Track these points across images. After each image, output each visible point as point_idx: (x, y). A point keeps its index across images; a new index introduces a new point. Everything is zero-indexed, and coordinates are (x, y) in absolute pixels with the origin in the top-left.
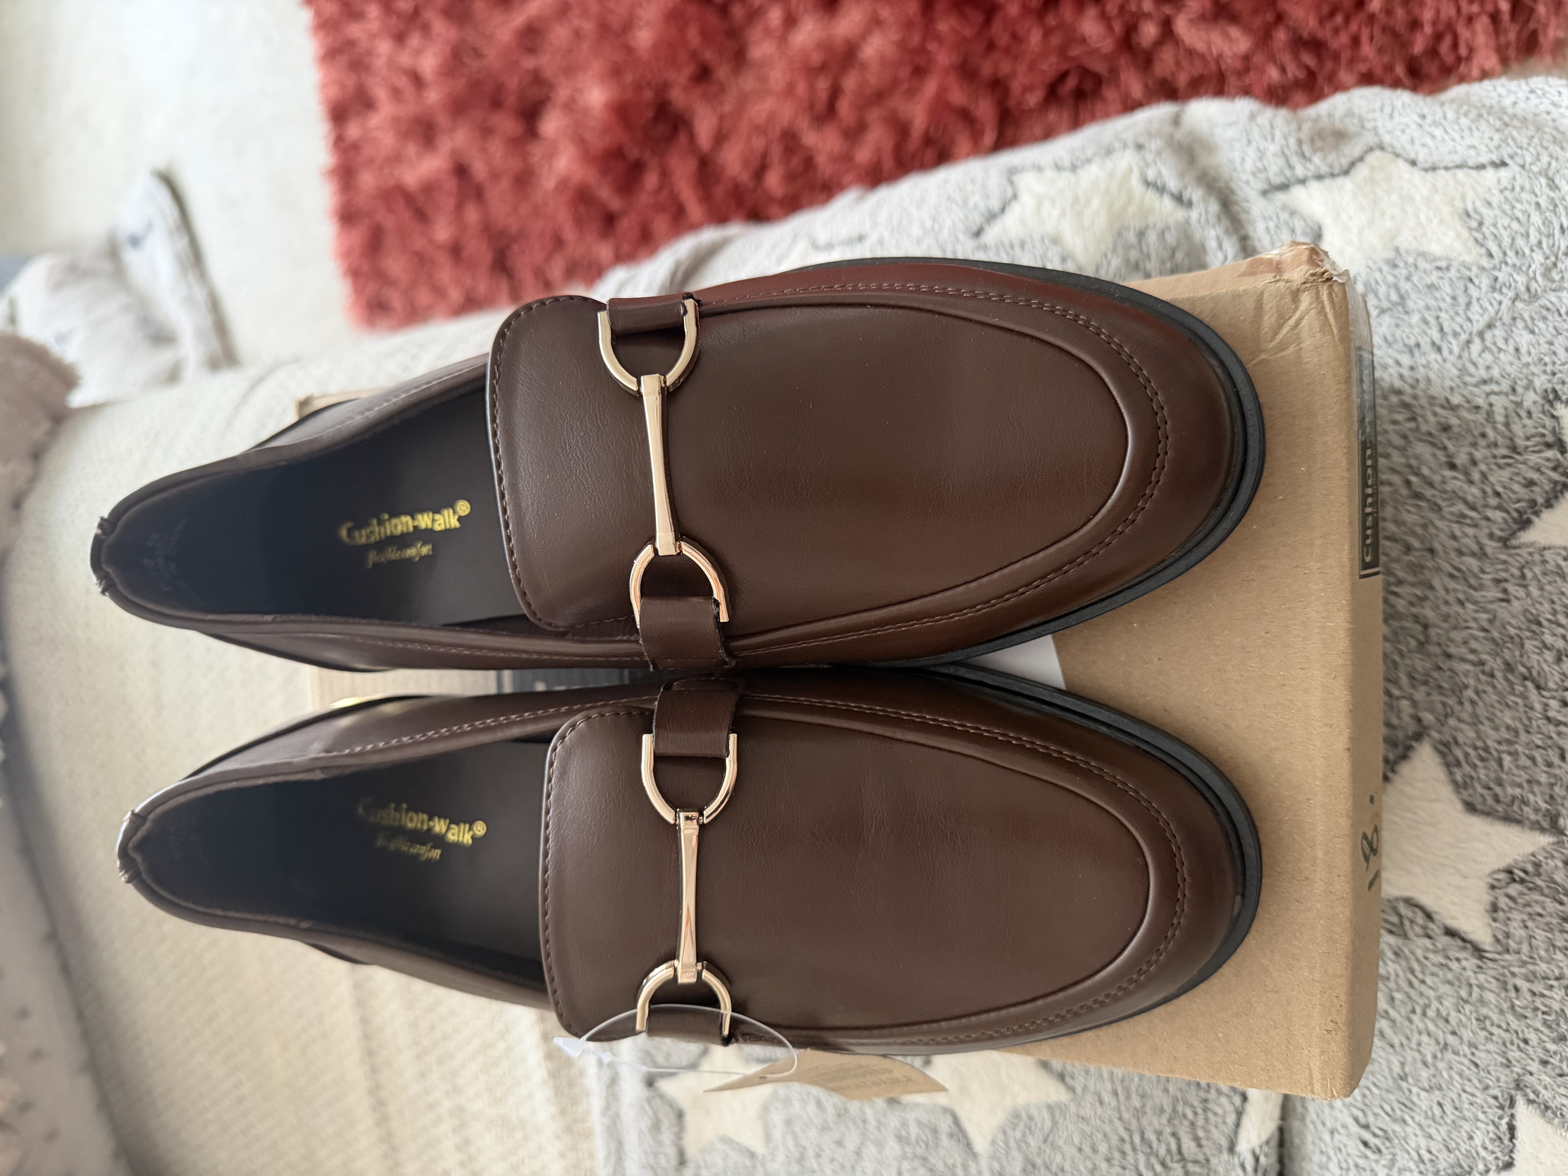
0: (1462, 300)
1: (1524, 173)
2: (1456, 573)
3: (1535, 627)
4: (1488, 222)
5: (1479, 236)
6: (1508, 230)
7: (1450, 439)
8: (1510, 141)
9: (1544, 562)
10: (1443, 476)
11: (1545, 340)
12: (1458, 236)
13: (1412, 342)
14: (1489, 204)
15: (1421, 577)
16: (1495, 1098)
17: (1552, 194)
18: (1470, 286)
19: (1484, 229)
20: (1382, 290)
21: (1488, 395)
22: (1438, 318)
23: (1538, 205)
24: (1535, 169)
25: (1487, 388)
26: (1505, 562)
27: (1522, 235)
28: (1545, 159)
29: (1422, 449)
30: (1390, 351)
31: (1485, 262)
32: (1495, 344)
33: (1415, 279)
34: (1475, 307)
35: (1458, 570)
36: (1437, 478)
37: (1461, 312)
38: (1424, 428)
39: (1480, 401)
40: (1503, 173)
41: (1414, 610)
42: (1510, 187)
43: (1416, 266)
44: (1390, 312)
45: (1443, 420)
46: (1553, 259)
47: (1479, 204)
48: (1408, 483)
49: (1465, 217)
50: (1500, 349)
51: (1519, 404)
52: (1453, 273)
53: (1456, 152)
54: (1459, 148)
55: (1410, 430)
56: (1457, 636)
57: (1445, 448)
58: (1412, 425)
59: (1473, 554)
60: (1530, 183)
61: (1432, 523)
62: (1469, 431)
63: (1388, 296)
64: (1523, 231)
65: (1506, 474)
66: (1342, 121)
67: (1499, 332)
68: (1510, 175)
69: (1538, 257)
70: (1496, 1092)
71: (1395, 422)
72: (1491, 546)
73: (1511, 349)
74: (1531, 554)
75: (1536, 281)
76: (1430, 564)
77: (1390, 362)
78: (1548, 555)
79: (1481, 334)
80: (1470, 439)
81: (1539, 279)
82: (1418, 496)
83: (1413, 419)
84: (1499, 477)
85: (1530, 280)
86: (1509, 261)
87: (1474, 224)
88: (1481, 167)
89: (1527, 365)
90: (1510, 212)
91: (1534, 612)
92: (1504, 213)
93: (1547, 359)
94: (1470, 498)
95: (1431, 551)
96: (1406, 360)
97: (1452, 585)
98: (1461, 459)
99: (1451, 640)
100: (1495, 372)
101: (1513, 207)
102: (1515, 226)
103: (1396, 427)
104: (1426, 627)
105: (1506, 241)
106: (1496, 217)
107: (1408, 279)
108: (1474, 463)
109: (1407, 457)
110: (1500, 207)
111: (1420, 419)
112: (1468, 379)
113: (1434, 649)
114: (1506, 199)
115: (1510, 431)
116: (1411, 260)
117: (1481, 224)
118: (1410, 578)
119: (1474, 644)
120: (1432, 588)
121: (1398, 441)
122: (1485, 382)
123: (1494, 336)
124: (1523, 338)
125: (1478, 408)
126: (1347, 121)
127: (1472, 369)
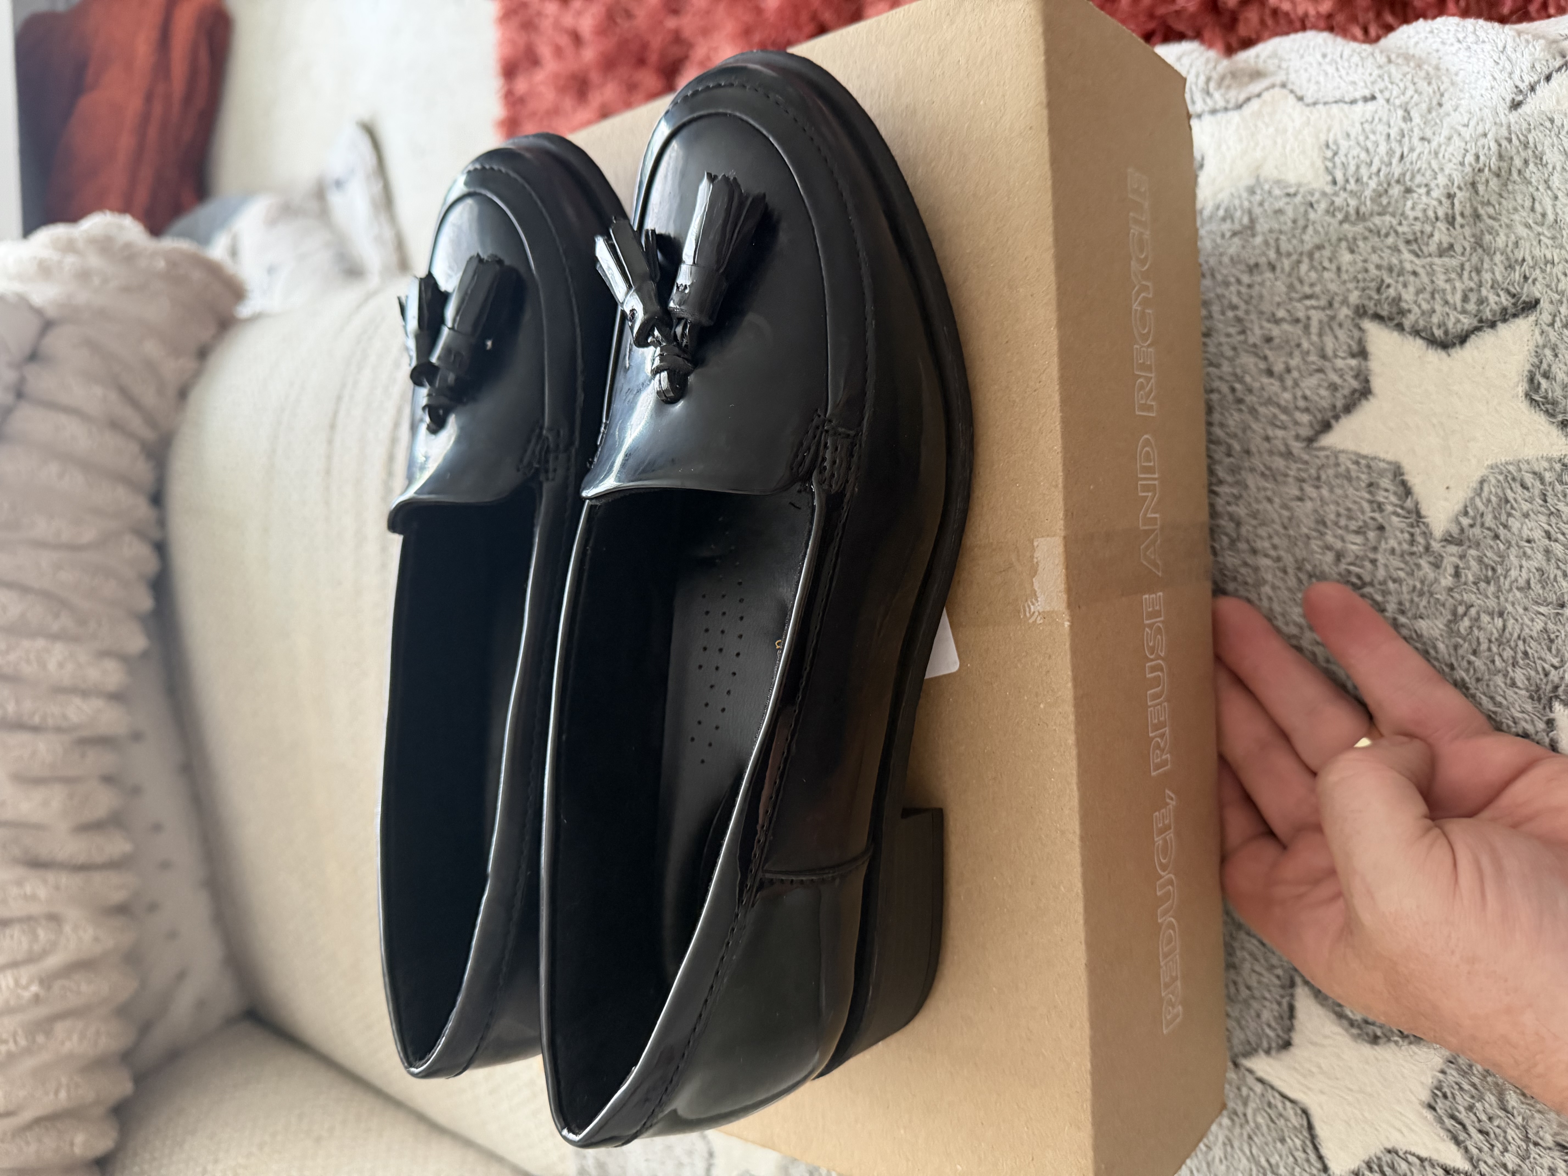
0: (1301, 223)
1: (1387, 106)
2: (1267, 472)
3: (1321, 528)
4: (1342, 152)
5: (1330, 165)
6: (1356, 159)
7: (1271, 349)
8: (1386, 77)
9: (1337, 465)
10: (1262, 384)
11: (1361, 258)
12: (1313, 164)
13: (1252, 262)
14: (1348, 135)
15: (1238, 477)
16: (1278, 977)
17: (1403, 125)
18: (1310, 210)
19: (1336, 159)
20: (1238, 214)
21: (1308, 308)
22: (1277, 240)
23: (1389, 135)
24: (1397, 102)
25: (1308, 303)
26: (1306, 463)
27: (1367, 163)
28: (1410, 92)
29: (1248, 360)
30: (1234, 271)
31: (1329, 189)
32: (1321, 263)
33: (1266, 205)
34: (1310, 230)
35: (1269, 468)
36: (1256, 385)
37: (1298, 235)
38: (1251, 340)
39: (1301, 315)
40: (1371, 106)
41: (1230, 509)
42: (1370, 119)
43: (1270, 192)
44: (1239, 236)
45: (1266, 332)
46: (1385, 185)
47: (1339, 136)
48: (1233, 390)
49: (1324, 148)
50: (1324, 268)
51: (1333, 318)
52: (1298, 199)
53: (1339, 88)
54: (1343, 84)
55: (1240, 342)
56: (1262, 531)
57: (1265, 358)
58: (1241, 338)
59: (1281, 455)
60: (1388, 115)
61: (1250, 427)
62: (1287, 342)
63: (1241, 219)
64: (1368, 161)
65: (1313, 381)
66: (1265, 62)
67: (1327, 253)
68: (1374, 108)
69: (1373, 184)
70: (1279, 972)
71: (1228, 335)
72: (1297, 447)
73: (1334, 267)
74: (1327, 457)
75: (1366, 206)
76: (1247, 464)
77: (1232, 280)
78: (1342, 458)
79: (1311, 255)
80: (1287, 349)
81: (1368, 203)
82: (1240, 401)
83: (1243, 332)
84: (1309, 383)
85: (1361, 204)
86: (1349, 187)
87: (1329, 154)
88: (1353, 102)
89: (1344, 282)
90: (1362, 143)
91: (1322, 513)
92: (1358, 144)
93: (1360, 276)
94: (1283, 403)
95: (1248, 452)
96: (1246, 279)
97: (1263, 483)
98: (1279, 367)
99: (1257, 536)
100: (1318, 289)
101: (1367, 138)
102: (1363, 155)
103: (1229, 340)
104: (1238, 524)
105: (1352, 169)
106: (1350, 147)
107: (1261, 204)
108: (1288, 370)
109: (1234, 367)
110: (1356, 138)
111: (1249, 332)
112: (1294, 295)
113: (1242, 546)
114: (1363, 130)
115: (1322, 341)
116: (1267, 187)
117: (1335, 154)
118: (1229, 479)
119: (1276, 540)
120: (1246, 487)
121: (1229, 353)
122: (1308, 297)
123: (1322, 256)
124: (1346, 258)
125: (1297, 321)
126: (1270, 62)
127: (1298, 285)
